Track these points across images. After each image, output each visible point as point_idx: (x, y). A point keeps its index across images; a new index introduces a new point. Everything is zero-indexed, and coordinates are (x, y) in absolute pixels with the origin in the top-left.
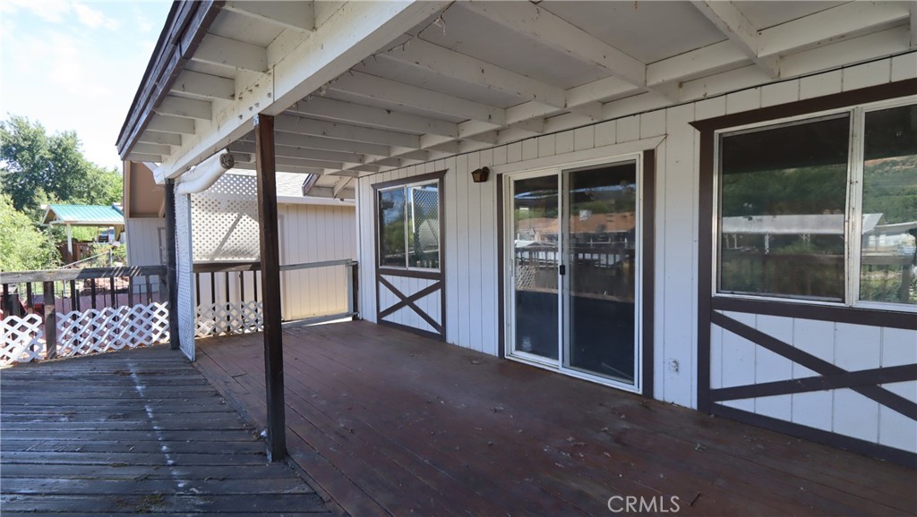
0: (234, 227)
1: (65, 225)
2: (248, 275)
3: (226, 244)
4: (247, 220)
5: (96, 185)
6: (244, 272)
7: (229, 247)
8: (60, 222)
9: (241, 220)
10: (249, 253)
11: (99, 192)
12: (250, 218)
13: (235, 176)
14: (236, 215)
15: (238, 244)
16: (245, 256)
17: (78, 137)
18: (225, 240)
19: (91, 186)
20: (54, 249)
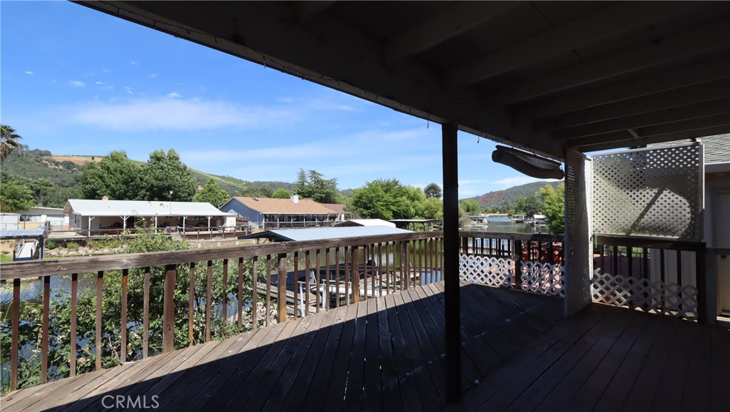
0: (652, 202)
2: (671, 255)
3: (643, 220)
4: (669, 195)
6: (665, 251)
7: (646, 223)
9: (662, 196)
10: (670, 230)
12: (672, 193)
13: (655, 151)
14: (656, 191)
15: (657, 220)
16: (666, 233)
18: (642, 216)
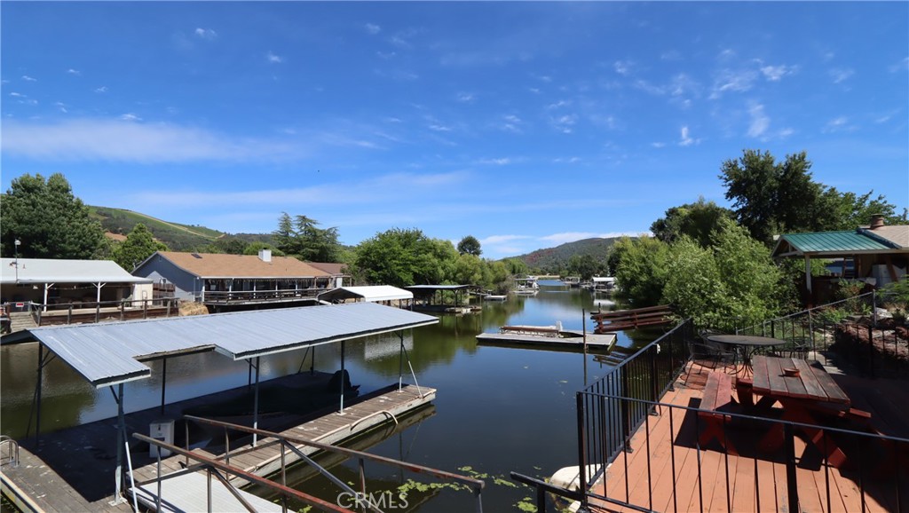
1: (803, 257)
5: (823, 210)
8: (798, 254)
11: (827, 217)
17: (807, 159)
19: (817, 211)
20: (792, 286)
